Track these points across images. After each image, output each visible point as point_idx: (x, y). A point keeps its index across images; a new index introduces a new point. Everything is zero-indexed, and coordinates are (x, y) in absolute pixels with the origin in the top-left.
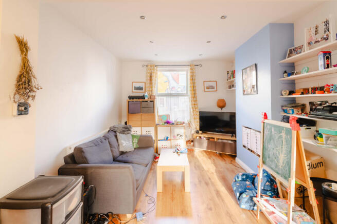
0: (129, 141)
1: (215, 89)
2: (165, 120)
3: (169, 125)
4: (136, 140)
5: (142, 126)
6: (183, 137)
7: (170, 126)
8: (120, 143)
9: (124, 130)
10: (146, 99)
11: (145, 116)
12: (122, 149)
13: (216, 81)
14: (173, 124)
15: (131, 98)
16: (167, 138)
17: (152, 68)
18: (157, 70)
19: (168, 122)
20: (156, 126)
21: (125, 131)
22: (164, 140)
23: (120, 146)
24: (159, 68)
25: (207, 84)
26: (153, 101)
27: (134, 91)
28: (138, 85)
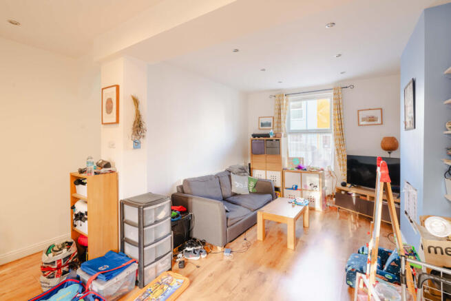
0: (244, 184)
1: (379, 122)
2: (297, 164)
3: (300, 171)
4: (252, 184)
5: (266, 169)
6: (318, 189)
7: (301, 173)
8: (232, 184)
9: (240, 170)
10: (271, 137)
11: (270, 158)
12: (234, 190)
13: (381, 109)
14: (305, 170)
15: (254, 136)
16: (296, 187)
17: (281, 98)
18: (287, 101)
19: (299, 168)
20: (283, 171)
21: (240, 172)
22: (292, 189)
23: (233, 187)
24: (290, 98)
25: (363, 114)
26: (279, 140)
27: (261, 128)
28: (264, 120)
